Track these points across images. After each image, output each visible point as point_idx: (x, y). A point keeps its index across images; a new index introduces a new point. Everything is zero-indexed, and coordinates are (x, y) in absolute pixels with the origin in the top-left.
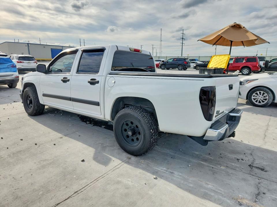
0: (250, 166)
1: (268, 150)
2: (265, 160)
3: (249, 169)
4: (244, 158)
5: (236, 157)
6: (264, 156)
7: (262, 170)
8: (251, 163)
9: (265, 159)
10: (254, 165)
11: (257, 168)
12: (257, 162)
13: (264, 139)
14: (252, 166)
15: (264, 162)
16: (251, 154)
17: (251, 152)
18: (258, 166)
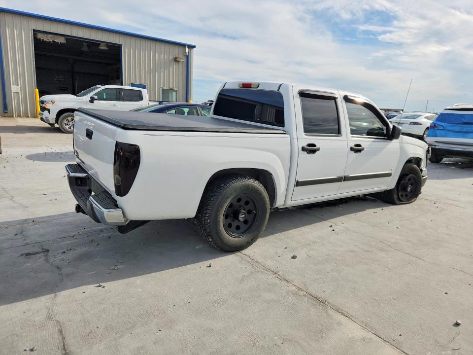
0: (48, 251)
1: (35, 297)
2: (31, 270)
3: (46, 247)
4: (63, 256)
5: (75, 252)
6: (35, 277)
7: (28, 254)
8: (49, 254)
9: (31, 272)
10: (42, 254)
11: (37, 253)
12: (42, 260)
13: (60, 331)
14: (44, 252)
15: (30, 267)
16: (58, 268)
17: (62, 271)
18: (37, 255)
